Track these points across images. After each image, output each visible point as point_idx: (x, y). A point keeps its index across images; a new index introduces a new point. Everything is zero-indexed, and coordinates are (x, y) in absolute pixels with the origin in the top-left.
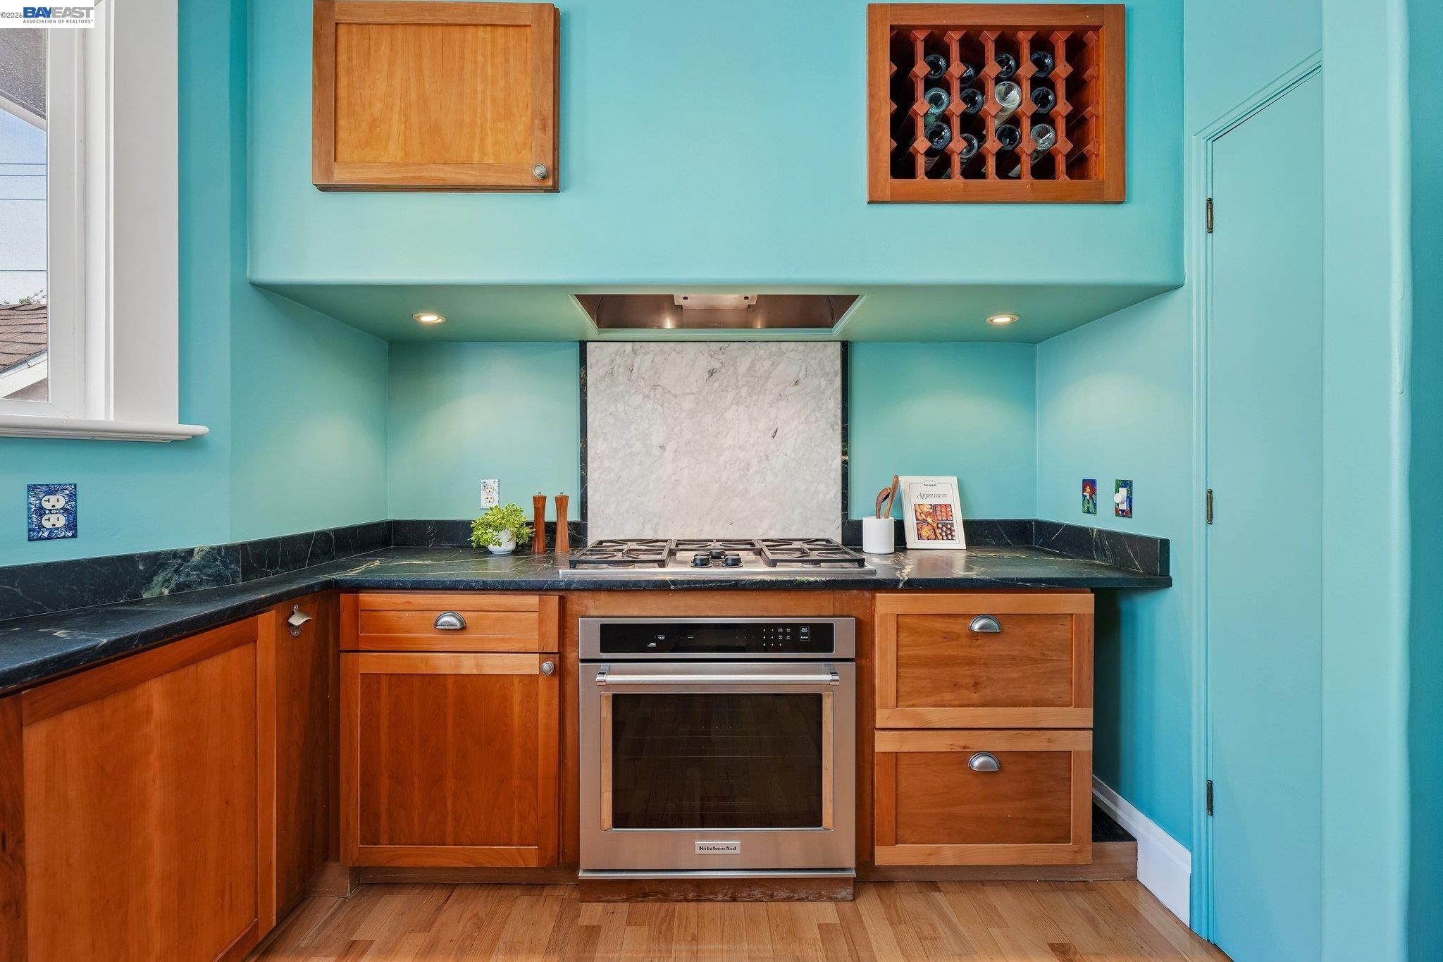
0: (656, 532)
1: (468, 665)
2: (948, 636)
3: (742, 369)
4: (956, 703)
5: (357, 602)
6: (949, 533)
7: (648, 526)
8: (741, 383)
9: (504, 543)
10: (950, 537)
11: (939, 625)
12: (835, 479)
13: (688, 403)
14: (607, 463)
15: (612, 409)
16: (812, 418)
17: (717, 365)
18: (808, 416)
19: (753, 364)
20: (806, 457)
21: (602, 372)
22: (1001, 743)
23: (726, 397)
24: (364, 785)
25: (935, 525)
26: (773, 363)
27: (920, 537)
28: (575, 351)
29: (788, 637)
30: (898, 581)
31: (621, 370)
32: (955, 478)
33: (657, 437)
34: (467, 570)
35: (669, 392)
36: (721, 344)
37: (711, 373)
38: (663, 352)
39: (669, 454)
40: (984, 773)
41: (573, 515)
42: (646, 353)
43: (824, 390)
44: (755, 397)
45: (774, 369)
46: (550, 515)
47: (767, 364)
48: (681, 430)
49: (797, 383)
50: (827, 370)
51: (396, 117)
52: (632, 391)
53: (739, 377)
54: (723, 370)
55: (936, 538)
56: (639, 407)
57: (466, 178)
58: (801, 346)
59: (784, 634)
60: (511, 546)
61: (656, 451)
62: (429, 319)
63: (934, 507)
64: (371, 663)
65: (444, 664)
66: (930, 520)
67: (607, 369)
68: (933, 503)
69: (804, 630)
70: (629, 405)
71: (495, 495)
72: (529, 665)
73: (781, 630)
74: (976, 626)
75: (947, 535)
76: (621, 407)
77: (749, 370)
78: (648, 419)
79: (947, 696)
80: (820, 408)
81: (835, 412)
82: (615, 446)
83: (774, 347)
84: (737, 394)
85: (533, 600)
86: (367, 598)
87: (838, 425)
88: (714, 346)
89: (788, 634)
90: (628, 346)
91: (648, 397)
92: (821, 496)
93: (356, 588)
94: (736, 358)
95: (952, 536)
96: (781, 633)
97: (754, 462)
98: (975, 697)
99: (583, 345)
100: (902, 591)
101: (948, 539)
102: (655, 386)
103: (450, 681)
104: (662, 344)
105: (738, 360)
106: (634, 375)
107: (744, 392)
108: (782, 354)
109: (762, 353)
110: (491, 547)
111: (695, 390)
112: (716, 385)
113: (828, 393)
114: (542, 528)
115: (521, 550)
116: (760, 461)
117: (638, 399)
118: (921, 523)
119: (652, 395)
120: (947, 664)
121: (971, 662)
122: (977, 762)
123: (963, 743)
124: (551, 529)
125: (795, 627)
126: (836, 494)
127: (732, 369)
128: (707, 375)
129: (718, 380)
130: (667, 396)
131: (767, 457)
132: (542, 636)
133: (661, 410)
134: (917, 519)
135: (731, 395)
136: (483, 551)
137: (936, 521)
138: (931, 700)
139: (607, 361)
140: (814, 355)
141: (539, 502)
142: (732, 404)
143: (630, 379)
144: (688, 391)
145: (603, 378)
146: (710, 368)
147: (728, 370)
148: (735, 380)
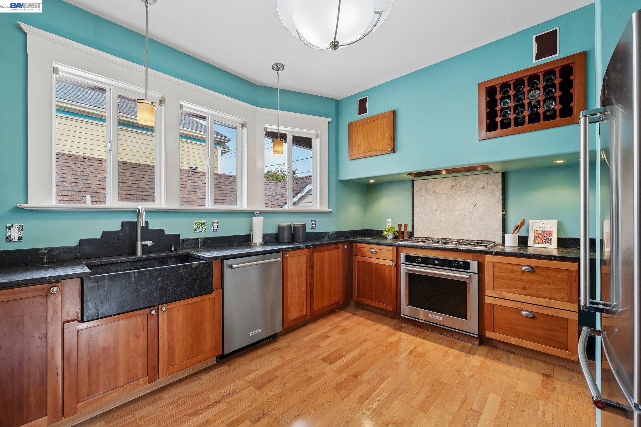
0: (434, 235)
1: (377, 261)
2: (513, 271)
3: (463, 184)
4: (516, 293)
5: (356, 245)
6: (549, 241)
7: (432, 234)
8: (462, 189)
9: (390, 236)
10: (549, 243)
11: (509, 267)
12: (499, 221)
13: (444, 197)
14: (419, 215)
15: (421, 199)
16: (490, 199)
17: (454, 184)
18: (488, 199)
19: (467, 183)
20: (487, 213)
21: (418, 189)
22: (534, 309)
23: (457, 194)
24: (358, 284)
25: (543, 238)
26: (474, 182)
27: (535, 242)
28: (411, 183)
29: (456, 264)
30: (493, 252)
31: (424, 188)
32: (556, 222)
33: (435, 207)
34: (382, 241)
35: (438, 194)
36: (455, 177)
37: (452, 187)
38: (436, 181)
39: (438, 212)
40: (526, 317)
41: (410, 230)
42: (431, 183)
43: (494, 190)
44: (468, 194)
45: (475, 184)
46: (403, 229)
47: (472, 182)
48: (442, 205)
49: (483, 188)
50: (496, 182)
51: (363, 143)
52: (427, 194)
53: (462, 188)
54: (456, 186)
55: (542, 243)
56: (429, 198)
57: (375, 153)
58: (485, 176)
59: (455, 263)
60: (392, 237)
61: (434, 211)
62: (372, 181)
63: (544, 232)
64: (359, 258)
65: (372, 260)
66: (540, 236)
67: (419, 188)
68: (543, 230)
69: (461, 263)
70: (426, 198)
71: (390, 223)
72: (390, 263)
74: (523, 268)
75: (548, 242)
76: (423, 199)
77: (465, 185)
78: (432, 202)
79: (513, 290)
80: (493, 196)
81: (499, 197)
82: (422, 210)
83: (475, 177)
84: (461, 193)
85: (390, 248)
86: (358, 245)
87: (500, 201)
88: (453, 178)
89: (456, 263)
90: (426, 181)
91: (431, 195)
92: (493, 226)
93: (356, 242)
94: (461, 181)
95: (551, 243)
96: (454, 263)
97: (467, 215)
98: (524, 292)
99: (413, 181)
100: (494, 255)
101: (548, 244)
102: (434, 192)
103: (374, 264)
104: (436, 179)
105: (461, 182)
106: (427, 189)
107: (464, 192)
108: (478, 178)
109: (470, 179)
110: (387, 237)
111: (447, 192)
112: (454, 190)
113: (496, 191)
114: (401, 233)
115: (395, 238)
116: (469, 214)
117: (429, 196)
118: (536, 237)
119: (433, 194)
120: (512, 280)
121: (522, 280)
122: (524, 313)
123: (518, 306)
124: (403, 233)
125: (458, 262)
126: (499, 226)
127: (459, 185)
128: (451, 187)
129: (454, 189)
130: (438, 195)
131: (472, 213)
132: (393, 256)
133: (435, 199)
134: (534, 236)
135: (459, 193)
136: (385, 238)
137: (545, 237)
138: (507, 290)
139: (420, 185)
140: (490, 178)
141: (400, 226)
142: (459, 196)
143: (426, 190)
144: (444, 193)
145: (418, 191)
146: (452, 185)
147: (458, 185)
148: (460, 189)
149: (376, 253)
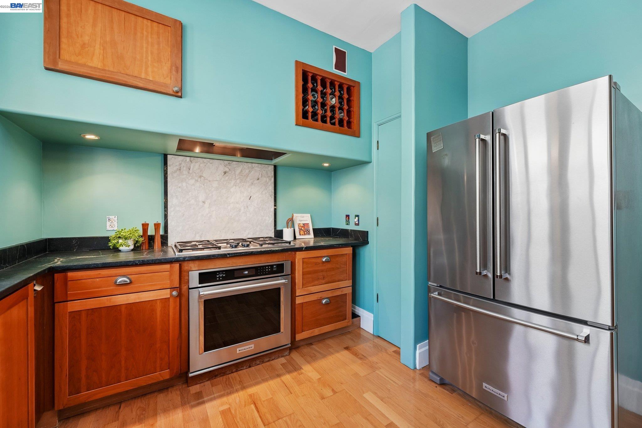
0: (201, 237)
1: (132, 298)
2: (316, 264)
3: (238, 171)
4: (318, 284)
5: (66, 278)
6: (309, 233)
7: (197, 235)
8: (237, 178)
9: (126, 247)
10: (309, 234)
11: (314, 260)
12: (272, 215)
13: (215, 184)
14: (177, 209)
15: (180, 185)
16: (264, 193)
17: (227, 170)
18: (263, 192)
19: (242, 171)
20: (262, 207)
21: (175, 169)
22: (330, 294)
23: (231, 183)
25: (304, 230)
26: (249, 171)
27: (300, 235)
28: (160, 159)
29: (270, 270)
30: (303, 248)
31: (185, 168)
32: (309, 215)
33: (202, 197)
34: (109, 259)
35: (207, 179)
36: (229, 162)
37: (225, 173)
38: (204, 162)
39: (207, 205)
40: (326, 304)
41: (162, 232)
42: (196, 163)
43: (268, 182)
44: (243, 184)
45: (250, 173)
46: (151, 231)
47: (247, 171)
48: (212, 195)
49: (258, 179)
50: (269, 175)
51: (97, 46)
52: (190, 178)
53: (236, 176)
54: (230, 172)
55: (305, 235)
56: (193, 185)
57: (138, 83)
58: (260, 165)
59: (268, 269)
60: (132, 247)
61: (201, 204)
62: (90, 137)
63: (304, 224)
64: (74, 306)
65: (121, 299)
66: (303, 229)
67: (177, 167)
68: (304, 223)
69: (275, 267)
70: (188, 184)
71: (116, 224)
72: (165, 294)
73: (267, 267)
74: (324, 260)
75: (308, 233)
76: (184, 184)
77: (240, 173)
78: (197, 190)
79: (316, 282)
80: (267, 189)
81: (272, 191)
82: (181, 201)
83: (250, 165)
84: (235, 182)
85: (167, 266)
86: (70, 274)
87: (272, 194)
88: (226, 162)
89: (269, 268)
90: (188, 159)
91: (197, 181)
92: (267, 221)
94: (235, 168)
95: (310, 234)
96: (267, 269)
97: (242, 208)
98: (323, 281)
99: (165, 156)
100: (304, 251)
101: (308, 235)
102: (201, 177)
103: (124, 307)
104: (204, 159)
105: (236, 169)
106: (191, 171)
107: (238, 181)
108: (253, 168)
109: (245, 166)
110: (121, 248)
111: (218, 179)
112: (227, 178)
113: (269, 184)
114: (147, 238)
115: (137, 248)
116: (245, 208)
117: (192, 182)
118: (300, 230)
119: (199, 180)
120: (316, 272)
121: (322, 271)
122: (324, 302)
123: (320, 296)
124: (151, 239)
125: (272, 266)
126: (272, 220)
127: (233, 172)
128: (223, 174)
129: (227, 176)
130: (206, 181)
131: (247, 207)
132: (171, 281)
133: (203, 186)
134: (299, 229)
135: (233, 182)
136: (116, 250)
137: (304, 229)
138: (312, 284)
139: (177, 164)
140: (264, 169)
141: (145, 227)
142: (233, 186)
143: (189, 173)
144: (215, 179)
145: (175, 172)
146: (225, 171)
147: (232, 172)
148: (234, 176)
149: (131, 282)
